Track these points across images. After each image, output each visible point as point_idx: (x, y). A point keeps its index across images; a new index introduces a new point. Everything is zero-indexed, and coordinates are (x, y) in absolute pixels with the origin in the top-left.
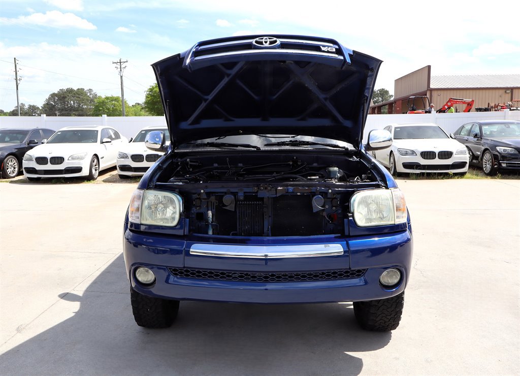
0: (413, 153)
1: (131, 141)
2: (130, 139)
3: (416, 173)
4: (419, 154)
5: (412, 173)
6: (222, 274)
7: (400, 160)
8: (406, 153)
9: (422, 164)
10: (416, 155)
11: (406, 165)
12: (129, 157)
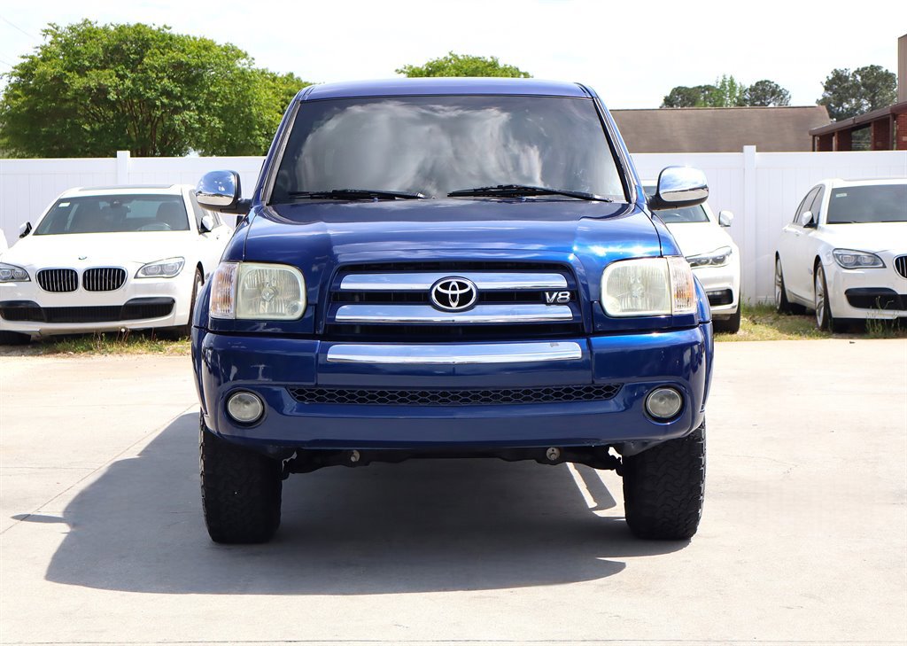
0: (875, 260)
1: (27, 231)
2: (24, 226)
3: (883, 320)
4: (891, 265)
5: (872, 320)
6: (382, 393)
7: (841, 281)
8: (855, 261)
9: (899, 293)
10: (884, 267)
11: (856, 297)
12: (33, 278)
